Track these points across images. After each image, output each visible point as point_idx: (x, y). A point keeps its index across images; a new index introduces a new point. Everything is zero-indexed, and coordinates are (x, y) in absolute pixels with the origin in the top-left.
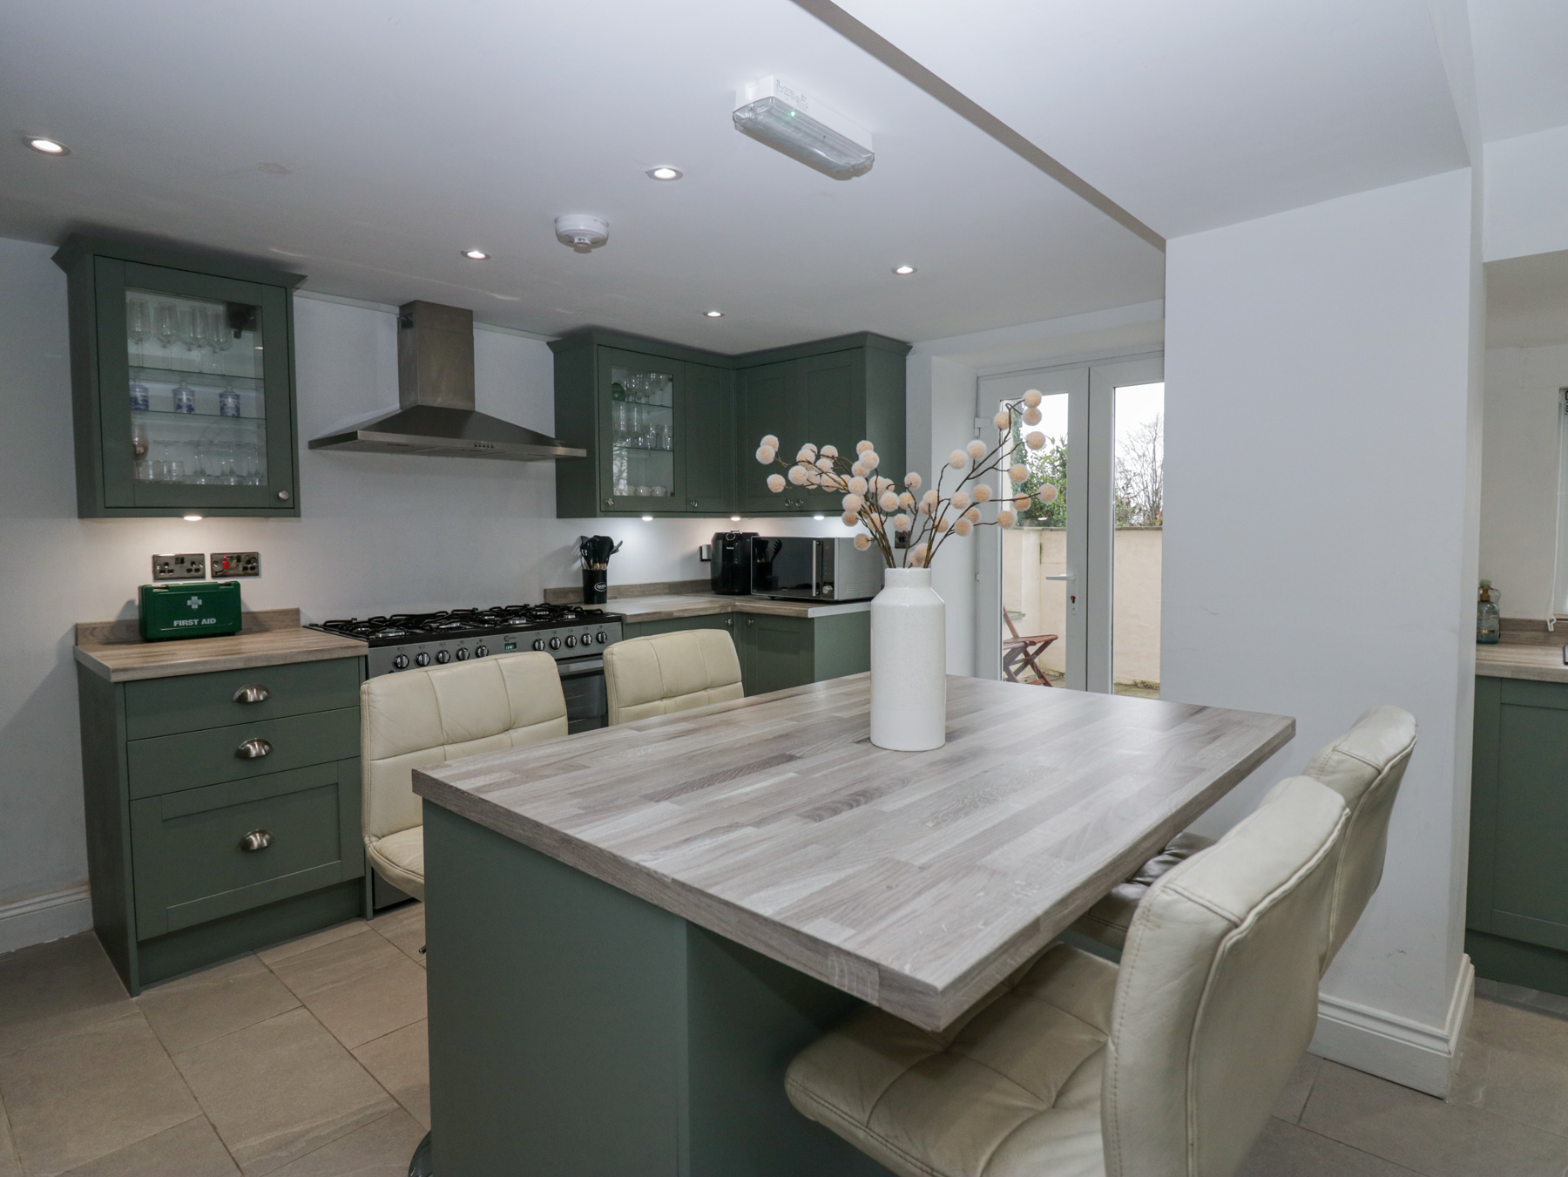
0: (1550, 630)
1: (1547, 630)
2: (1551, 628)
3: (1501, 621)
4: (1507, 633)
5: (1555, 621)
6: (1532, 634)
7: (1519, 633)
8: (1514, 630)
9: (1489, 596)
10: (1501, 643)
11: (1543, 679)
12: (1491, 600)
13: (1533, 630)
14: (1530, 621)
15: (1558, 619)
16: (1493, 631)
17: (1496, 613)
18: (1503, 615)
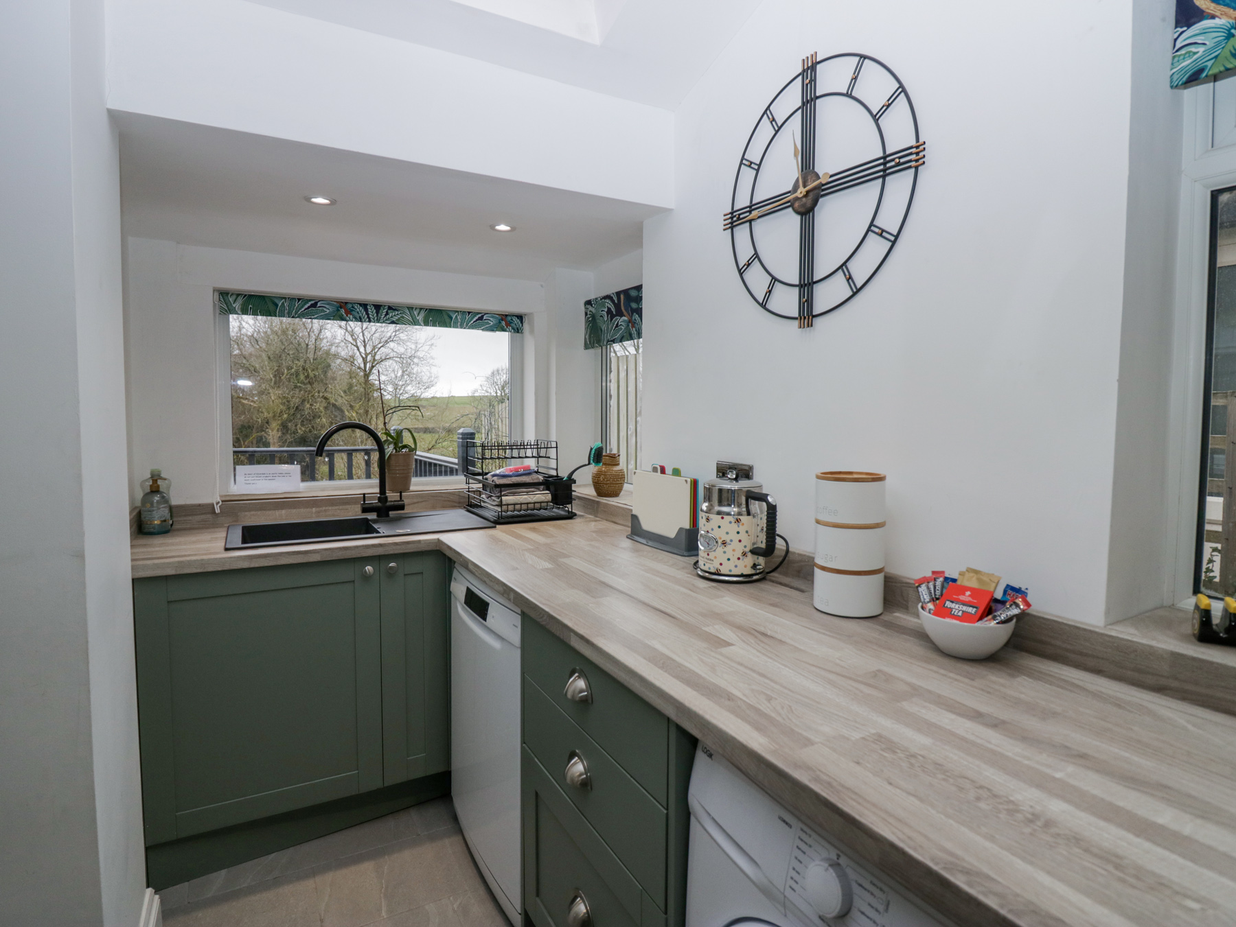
0: (217, 512)
1: (214, 512)
2: (218, 510)
3: (171, 508)
4: (180, 519)
5: (221, 503)
6: (203, 517)
7: (190, 518)
8: (185, 516)
9: (158, 486)
10: (174, 530)
11: (205, 570)
12: (161, 489)
13: (202, 514)
14: (200, 505)
15: (222, 501)
16: (165, 521)
17: (165, 500)
18: (175, 501)
